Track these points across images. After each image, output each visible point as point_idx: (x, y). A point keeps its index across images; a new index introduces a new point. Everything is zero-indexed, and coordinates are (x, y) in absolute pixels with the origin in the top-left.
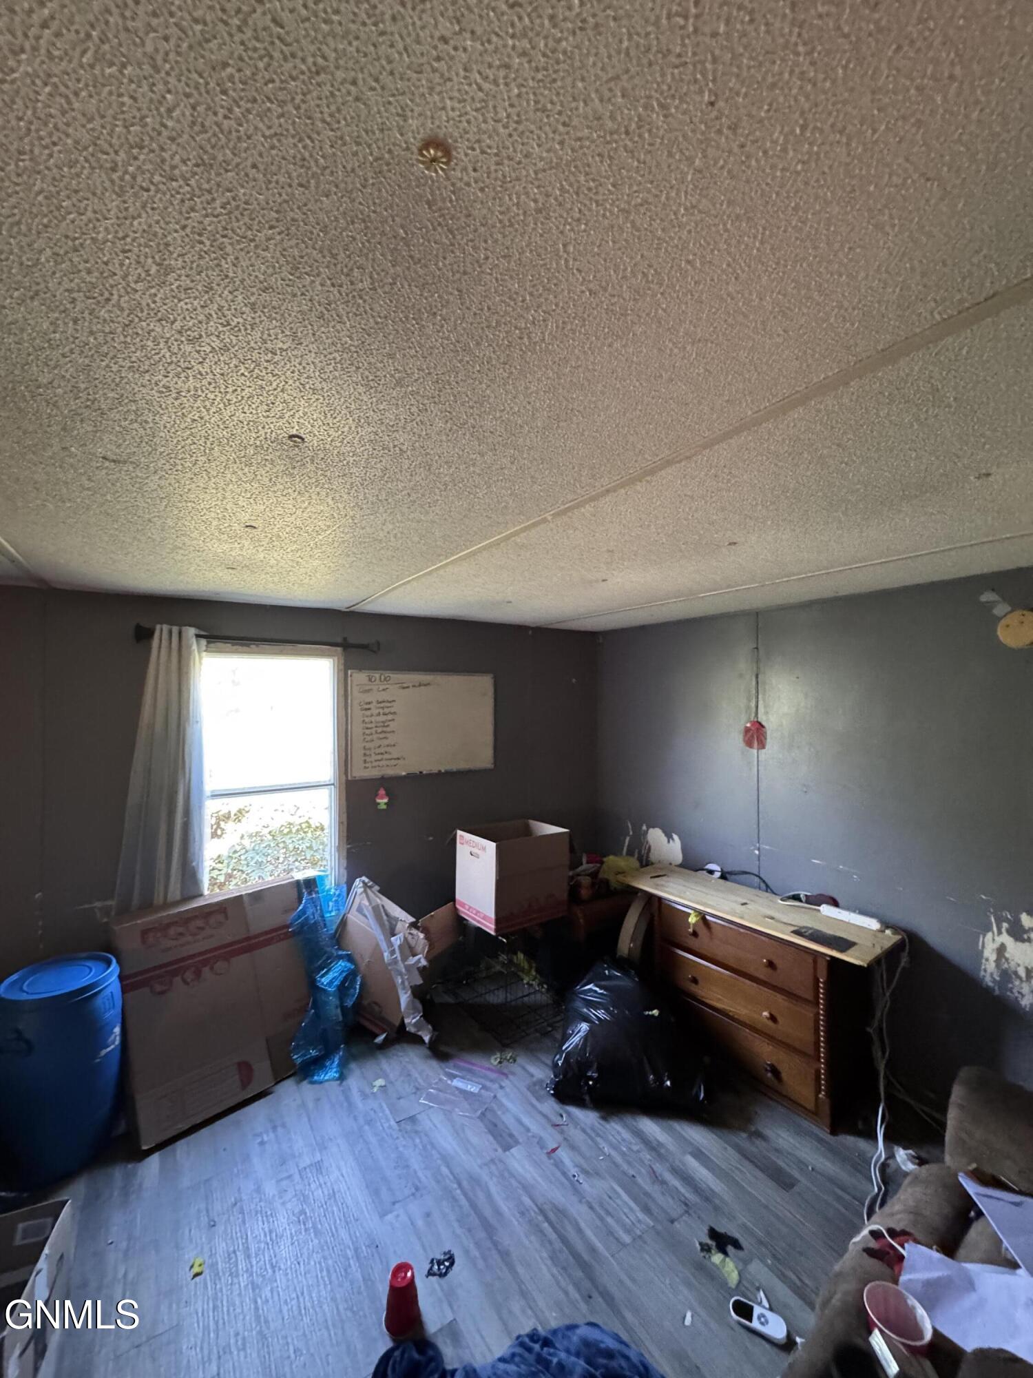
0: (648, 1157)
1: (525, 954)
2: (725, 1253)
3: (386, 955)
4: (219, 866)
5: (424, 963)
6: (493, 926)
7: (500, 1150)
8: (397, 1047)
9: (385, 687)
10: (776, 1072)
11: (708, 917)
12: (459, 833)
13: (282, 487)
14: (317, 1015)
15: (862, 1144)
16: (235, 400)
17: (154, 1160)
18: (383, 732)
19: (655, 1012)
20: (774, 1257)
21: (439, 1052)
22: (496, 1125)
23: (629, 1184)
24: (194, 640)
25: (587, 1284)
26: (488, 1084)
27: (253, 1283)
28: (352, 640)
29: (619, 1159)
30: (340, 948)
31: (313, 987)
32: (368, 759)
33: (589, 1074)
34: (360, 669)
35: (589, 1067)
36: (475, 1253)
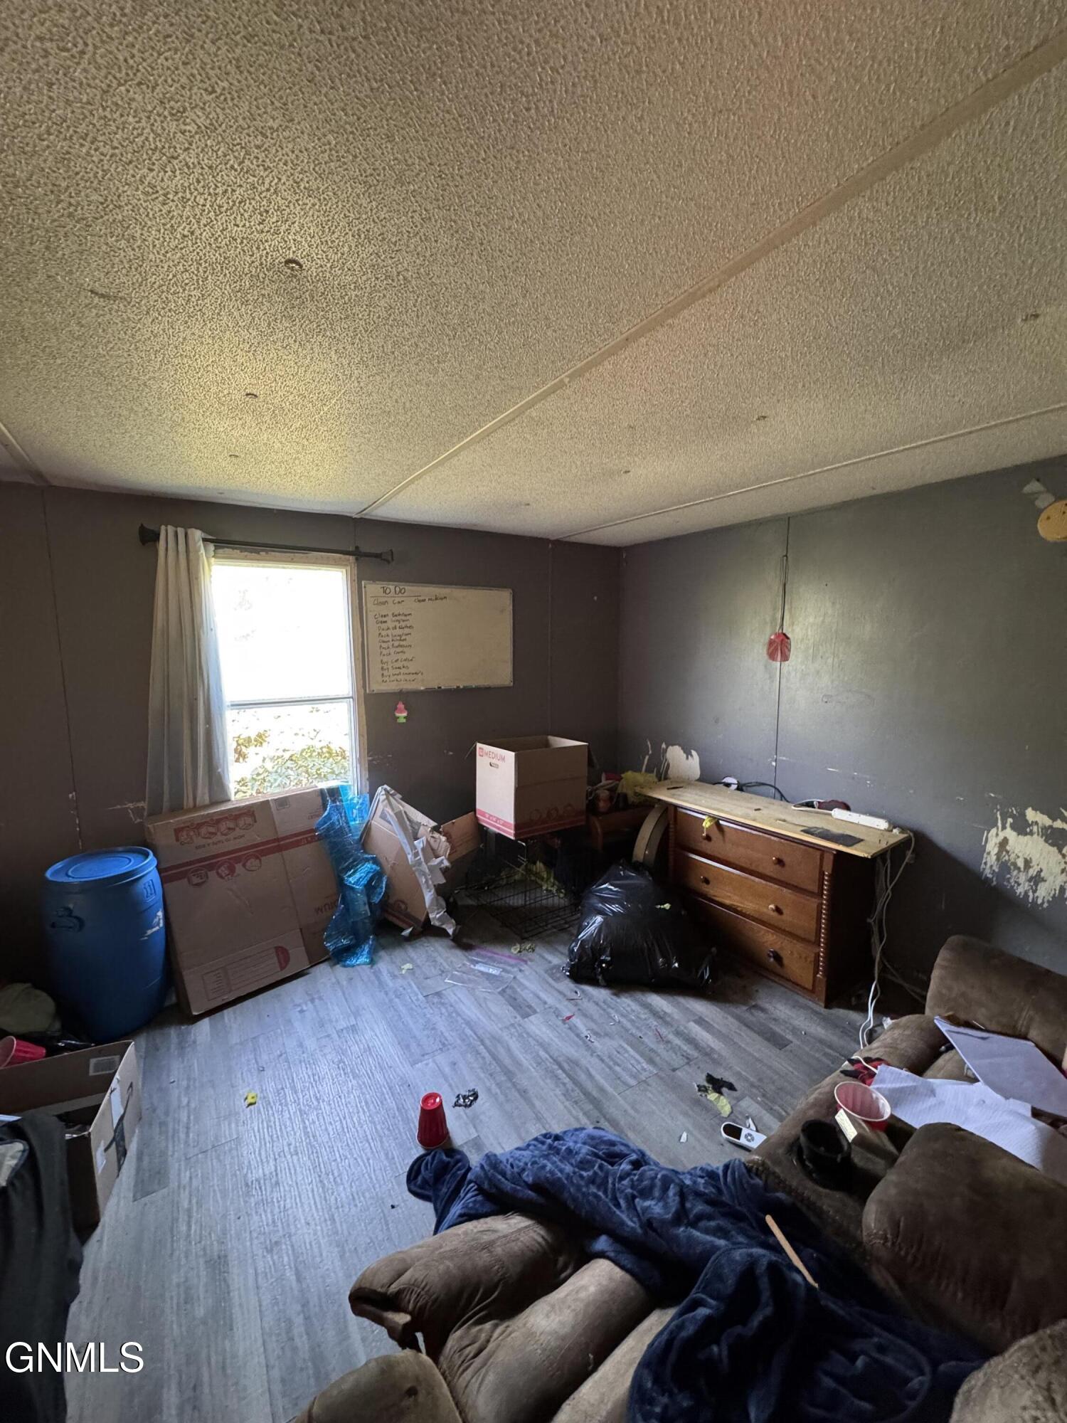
0: (655, 1023)
1: (545, 864)
2: (721, 1093)
3: (409, 857)
4: (244, 789)
5: (446, 863)
6: (512, 832)
7: (519, 1018)
8: (423, 939)
9: (400, 600)
10: (778, 958)
11: (721, 822)
12: (479, 745)
13: (281, 335)
14: (347, 909)
15: (854, 1016)
16: (226, 206)
17: (205, 1024)
18: (400, 646)
19: (667, 906)
20: (764, 1096)
21: (462, 942)
22: (515, 999)
23: (637, 1043)
24: (201, 543)
25: (596, 1113)
26: (509, 968)
27: (300, 1110)
28: (365, 548)
29: (628, 1025)
30: (365, 852)
31: (342, 886)
32: (386, 673)
33: (603, 958)
34: (374, 579)
35: (602, 951)
36: (495, 1089)
